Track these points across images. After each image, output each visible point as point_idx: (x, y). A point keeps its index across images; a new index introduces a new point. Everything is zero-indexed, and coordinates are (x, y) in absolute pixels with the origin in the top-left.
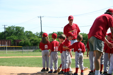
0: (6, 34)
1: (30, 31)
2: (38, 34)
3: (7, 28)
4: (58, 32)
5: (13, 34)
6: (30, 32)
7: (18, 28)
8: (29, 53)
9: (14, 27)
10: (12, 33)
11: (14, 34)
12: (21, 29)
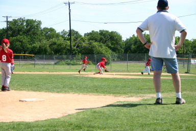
0: (10, 32)
1: (51, 28)
2: (65, 34)
3: (11, 22)
4: (100, 31)
5: (21, 33)
6: (52, 30)
7: (30, 23)
8: (46, 67)
9: (22, 20)
10: (19, 31)
11: (24, 33)
12: (35, 24)
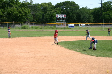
0: (103, 9)
9: (110, 2)
11: (111, 9)
